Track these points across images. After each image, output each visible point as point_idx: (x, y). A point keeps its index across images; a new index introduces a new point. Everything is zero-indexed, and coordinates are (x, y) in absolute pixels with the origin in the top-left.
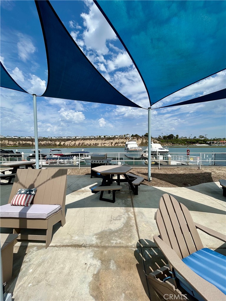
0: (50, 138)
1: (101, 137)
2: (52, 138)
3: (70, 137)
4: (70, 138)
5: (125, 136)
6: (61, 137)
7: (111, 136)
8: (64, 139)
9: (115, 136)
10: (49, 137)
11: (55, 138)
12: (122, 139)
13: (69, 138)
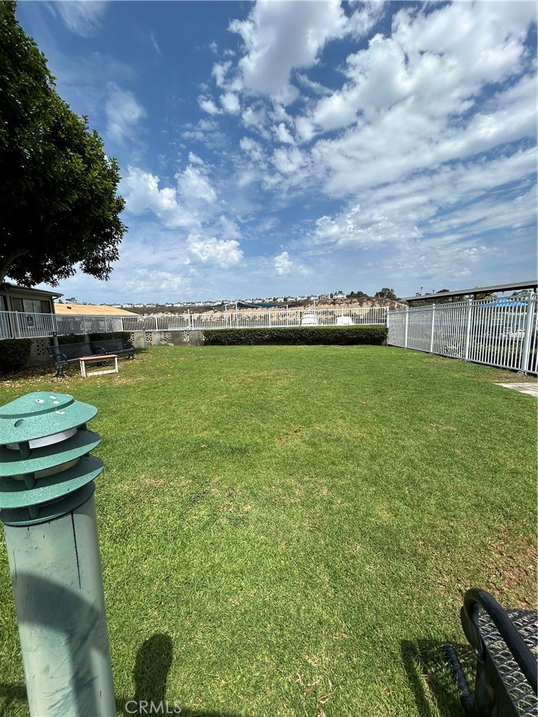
0: (170, 305)
1: (278, 300)
2: (174, 305)
3: (211, 302)
4: (212, 305)
5: (332, 296)
6: (192, 303)
7: (300, 299)
8: (199, 307)
9: (309, 298)
10: (167, 303)
11: (179, 305)
12: (324, 304)
13: (208, 304)
